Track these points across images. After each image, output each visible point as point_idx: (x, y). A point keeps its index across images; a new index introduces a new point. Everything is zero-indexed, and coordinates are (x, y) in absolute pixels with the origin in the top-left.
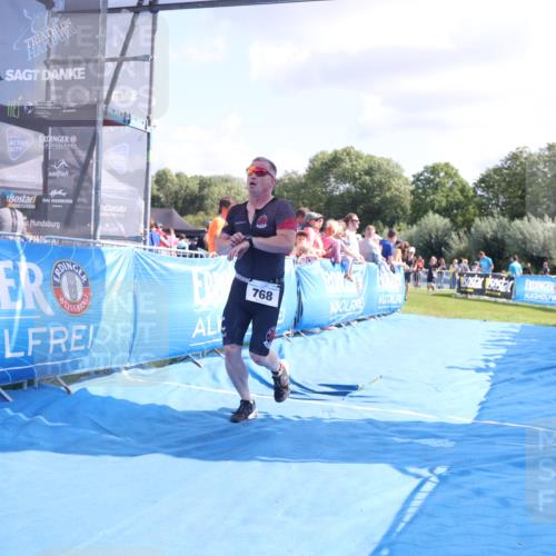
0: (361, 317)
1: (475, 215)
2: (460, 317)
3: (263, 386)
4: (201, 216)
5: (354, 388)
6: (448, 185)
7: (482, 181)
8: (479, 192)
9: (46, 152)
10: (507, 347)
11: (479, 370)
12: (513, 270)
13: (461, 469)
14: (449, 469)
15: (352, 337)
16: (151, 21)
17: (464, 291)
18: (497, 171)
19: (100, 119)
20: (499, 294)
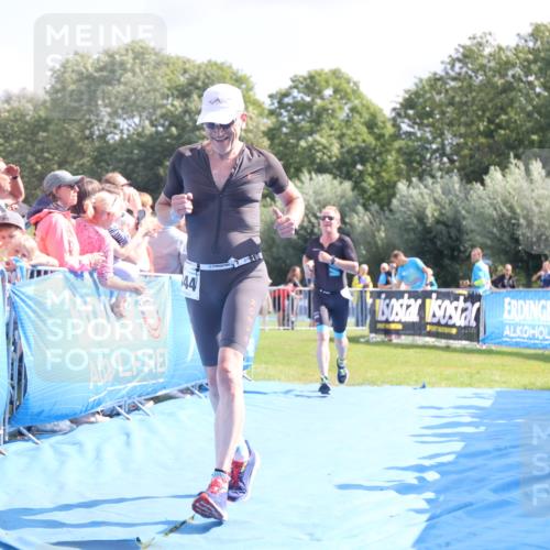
0: (159, 394)
1: (399, 173)
2: (373, 383)
6: (342, 115)
7: (409, 103)
8: (405, 127)
10: (464, 437)
11: (404, 489)
15: (138, 435)
18: (436, 82)
20: (454, 331)
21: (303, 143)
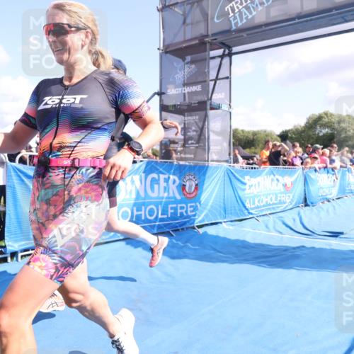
3: (292, 231)
4: (253, 150)
5: (342, 233)
9: (185, 124)
15: (336, 206)
16: (229, 61)
19: (208, 107)
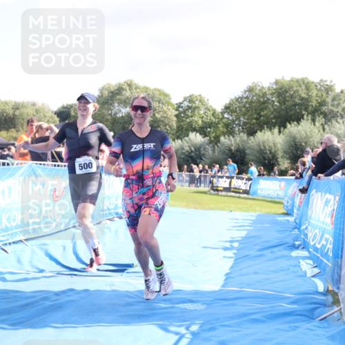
2: (213, 209)
4: (13, 133)
5: (130, 266)
7: (227, 107)
8: (226, 116)
10: (248, 230)
11: (226, 249)
12: (252, 173)
13: (210, 326)
14: (200, 327)
17: (215, 189)
20: (241, 191)
21: (188, 120)
